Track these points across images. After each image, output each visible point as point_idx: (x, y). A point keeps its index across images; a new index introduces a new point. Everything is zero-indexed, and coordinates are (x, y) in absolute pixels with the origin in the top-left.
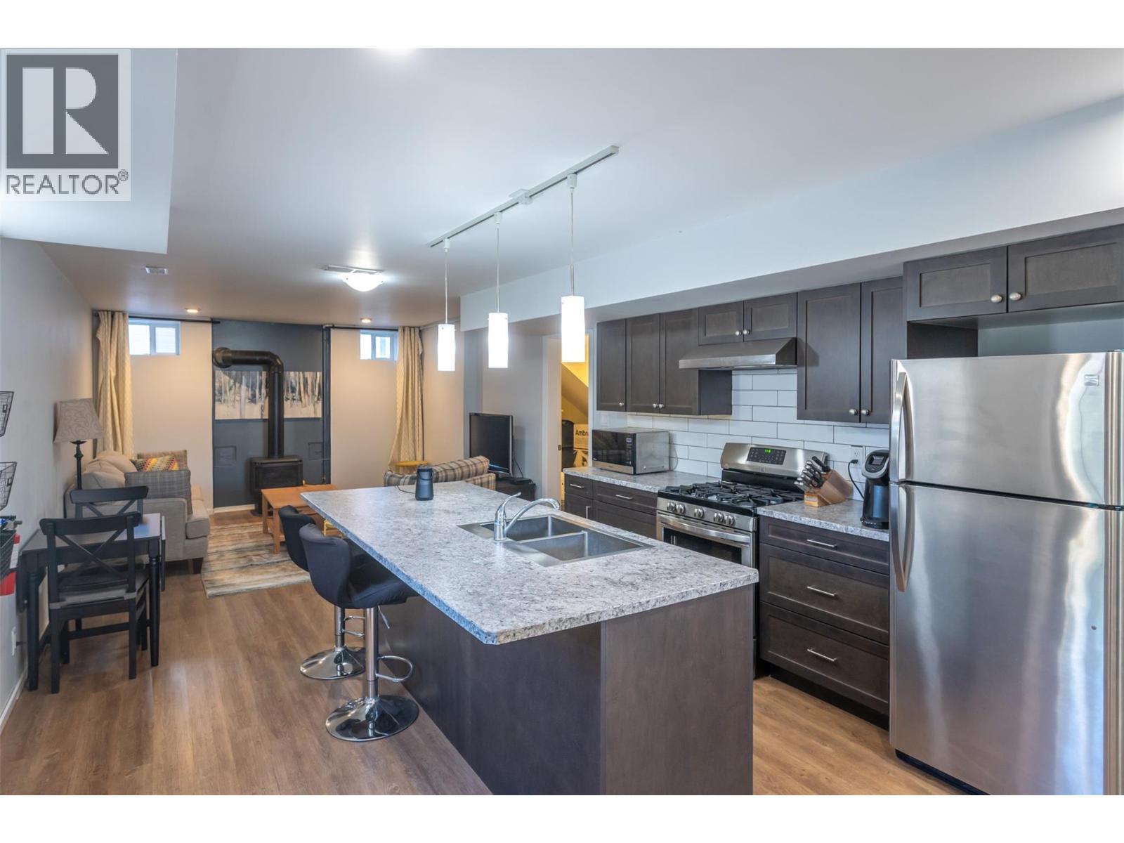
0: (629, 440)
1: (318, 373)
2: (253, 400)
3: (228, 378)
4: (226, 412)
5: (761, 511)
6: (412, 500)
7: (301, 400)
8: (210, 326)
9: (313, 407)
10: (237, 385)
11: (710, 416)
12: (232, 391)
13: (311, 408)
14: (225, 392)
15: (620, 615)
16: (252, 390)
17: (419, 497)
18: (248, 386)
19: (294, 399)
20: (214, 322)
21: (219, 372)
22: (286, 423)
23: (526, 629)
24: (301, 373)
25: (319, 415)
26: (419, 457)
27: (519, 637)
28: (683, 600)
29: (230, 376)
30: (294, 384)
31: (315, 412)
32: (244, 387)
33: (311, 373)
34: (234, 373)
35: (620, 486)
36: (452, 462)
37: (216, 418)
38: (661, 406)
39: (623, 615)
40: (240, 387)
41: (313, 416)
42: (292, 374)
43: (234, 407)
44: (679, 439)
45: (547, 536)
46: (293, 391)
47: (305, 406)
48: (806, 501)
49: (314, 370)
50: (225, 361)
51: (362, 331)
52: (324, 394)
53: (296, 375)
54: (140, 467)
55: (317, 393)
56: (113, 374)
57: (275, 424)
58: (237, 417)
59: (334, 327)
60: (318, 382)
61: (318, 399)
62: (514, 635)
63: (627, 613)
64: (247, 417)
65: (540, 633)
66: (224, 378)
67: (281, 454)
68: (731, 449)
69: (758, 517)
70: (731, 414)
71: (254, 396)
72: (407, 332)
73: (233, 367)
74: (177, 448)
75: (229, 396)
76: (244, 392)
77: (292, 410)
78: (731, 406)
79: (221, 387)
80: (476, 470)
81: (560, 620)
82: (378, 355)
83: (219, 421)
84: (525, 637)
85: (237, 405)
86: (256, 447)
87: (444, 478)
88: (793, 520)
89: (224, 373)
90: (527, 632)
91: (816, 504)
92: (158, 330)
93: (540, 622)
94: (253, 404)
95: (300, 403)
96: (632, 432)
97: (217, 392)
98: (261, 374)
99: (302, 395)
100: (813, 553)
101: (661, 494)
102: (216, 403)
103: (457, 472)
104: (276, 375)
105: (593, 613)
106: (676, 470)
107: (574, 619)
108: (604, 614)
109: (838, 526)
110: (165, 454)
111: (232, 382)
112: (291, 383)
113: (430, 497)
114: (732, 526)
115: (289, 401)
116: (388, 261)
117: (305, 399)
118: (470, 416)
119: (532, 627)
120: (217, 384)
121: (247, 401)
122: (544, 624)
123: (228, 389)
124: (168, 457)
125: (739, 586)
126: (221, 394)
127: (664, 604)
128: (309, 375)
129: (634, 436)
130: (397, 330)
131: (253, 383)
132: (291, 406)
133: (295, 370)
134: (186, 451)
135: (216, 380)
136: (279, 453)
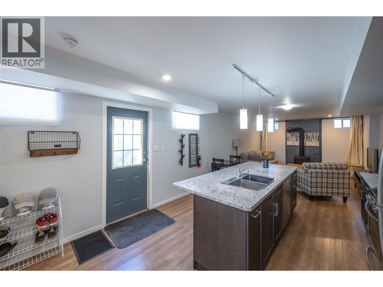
1: (318, 133)
2: (297, 140)
3: (290, 135)
4: (289, 143)
7: (312, 141)
8: (285, 122)
9: (316, 143)
10: (293, 136)
12: (291, 138)
13: (315, 143)
14: (289, 138)
16: (296, 138)
18: (295, 137)
19: (309, 141)
20: (286, 121)
21: (288, 133)
22: (305, 148)
24: (312, 133)
25: (318, 145)
29: (290, 134)
30: (309, 136)
31: (317, 144)
32: (294, 137)
33: (315, 133)
34: (291, 133)
37: (287, 144)
40: (293, 137)
41: (316, 146)
42: (309, 133)
43: (292, 142)
46: (309, 138)
47: (313, 143)
50: (289, 131)
51: (334, 119)
52: (320, 139)
53: (310, 134)
55: (317, 139)
57: (302, 147)
58: (292, 145)
59: (323, 119)
60: (317, 135)
61: (318, 141)
64: (295, 145)
66: (289, 135)
67: (303, 155)
71: (297, 139)
74: (273, 151)
75: (290, 139)
76: (295, 138)
79: (288, 137)
82: (344, 126)
83: (288, 145)
85: (292, 141)
86: (297, 153)
89: (289, 134)
92: (275, 124)
94: (297, 142)
95: (311, 142)
97: (287, 138)
98: (298, 134)
99: (312, 139)
102: (287, 141)
104: (302, 134)
111: (291, 136)
112: (308, 136)
115: (308, 141)
117: (313, 140)
120: (287, 136)
121: (295, 141)
123: (290, 137)
124: (269, 153)
126: (288, 139)
128: (314, 134)
130: (350, 117)
131: (297, 136)
132: (308, 142)
134: (274, 152)
135: (287, 135)
136: (302, 155)
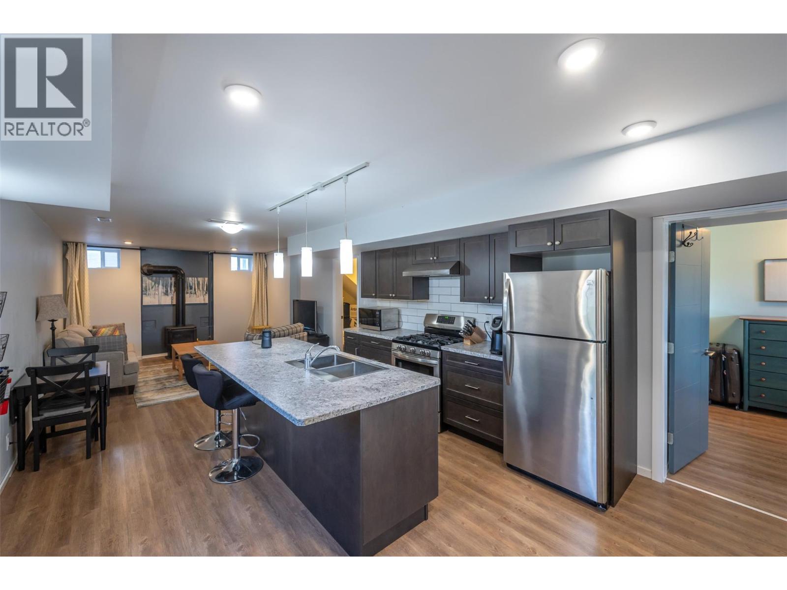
0: (378, 313)
1: (206, 279)
2: (166, 294)
3: (150, 281)
4: (148, 301)
5: (443, 348)
6: (260, 348)
7: (195, 293)
8: (139, 252)
9: (202, 297)
10: (157, 285)
11: (419, 300)
12: (154, 289)
14: (149, 289)
15: (370, 406)
16: (166, 288)
17: (263, 347)
18: (163, 286)
19: (191, 293)
20: (142, 249)
21: (145, 278)
22: (186, 307)
23: (320, 416)
24: (196, 278)
25: (207, 302)
26: (265, 324)
27: (316, 421)
28: (403, 396)
29: (152, 280)
30: (191, 284)
31: (204, 300)
32: (160, 286)
33: (202, 278)
34: (154, 278)
35: (373, 337)
36: (283, 326)
37: (143, 304)
38: (394, 295)
39: (372, 405)
40: (158, 286)
41: (203, 302)
42: (190, 279)
43: (154, 298)
44: (403, 312)
45: (334, 365)
46: (191, 288)
47: (198, 297)
48: (464, 342)
49: (203, 277)
50: (148, 271)
51: (232, 255)
52: (210, 290)
53: (192, 280)
54: (94, 334)
55: (205, 289)
56: (77, 279)
57: (180, 307)
58: (157, 304)
59: (215, 253)
60: (206, 283)
61: (206, 293)
62: (314, 420)
63: (374, 405)
64: (163, 303)
65: (327, 418)
66: (148, 281)
67: (184, 324)
68: (429, 317)
69: (442, 351)
70: (428, 299)
71: (167, 291)
72: (258, 255)
73: (154, 275)
74: (119, 322)
75: (152, 291)
76: (161, 289)
77: (190, 299)
78: (429, 295)
79: (146, 286)
80: (297, 330)
81: (338, 411)
82: (242, 268)
83: (145, 306)
84: (320, 421)
85: (157, 296)
86: (169, 320)
87: (278, 335)
88: (458, 352)
89: (149, 279)
90: (321, 418)
91: (469, 344)
92: (106, 254)
93: (328, 412)
94: (166, 296)
95: (195, 295)
96: (379, 309)
97: (143, 289)
98: (171, 279)
99: (196, 290)
100: (468, 368)
101: (394, 341)
102: (144, 296)
103: (286, 332)
104: (181, 279)
105: (356, 406)
106: (402, 328)
107: (345, 409)
108: (362, 406)
109: (479, 354)
110: (111, 326)
111: (153, 283)
112: (190, 284)
113: (270, 346)
114: (429, 356)
115: (188, 294)
116: (246, 218)
117: (198, 293)
118: (294, 301)
119: (323, 415)
120: (144, 285)
121: (163, 294)
122: (330, 413)
123: (151, 288)
124: (113, 327)
125: (430, 387)
126: (146, 291)
127: (393, 399)
128: (200, 279)
129: (380, 311)
130: (252, 255)
131: (166, 284)
132: (190, 297)
133: (192, 277)
134: (124, 324)
135: (144, 282)
136: (182, 323)
